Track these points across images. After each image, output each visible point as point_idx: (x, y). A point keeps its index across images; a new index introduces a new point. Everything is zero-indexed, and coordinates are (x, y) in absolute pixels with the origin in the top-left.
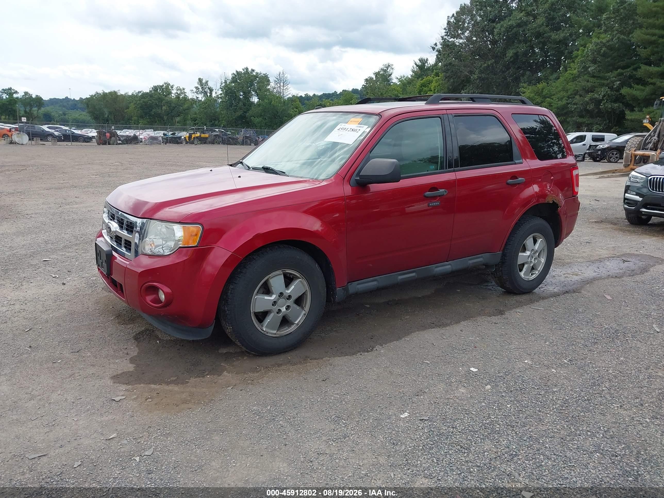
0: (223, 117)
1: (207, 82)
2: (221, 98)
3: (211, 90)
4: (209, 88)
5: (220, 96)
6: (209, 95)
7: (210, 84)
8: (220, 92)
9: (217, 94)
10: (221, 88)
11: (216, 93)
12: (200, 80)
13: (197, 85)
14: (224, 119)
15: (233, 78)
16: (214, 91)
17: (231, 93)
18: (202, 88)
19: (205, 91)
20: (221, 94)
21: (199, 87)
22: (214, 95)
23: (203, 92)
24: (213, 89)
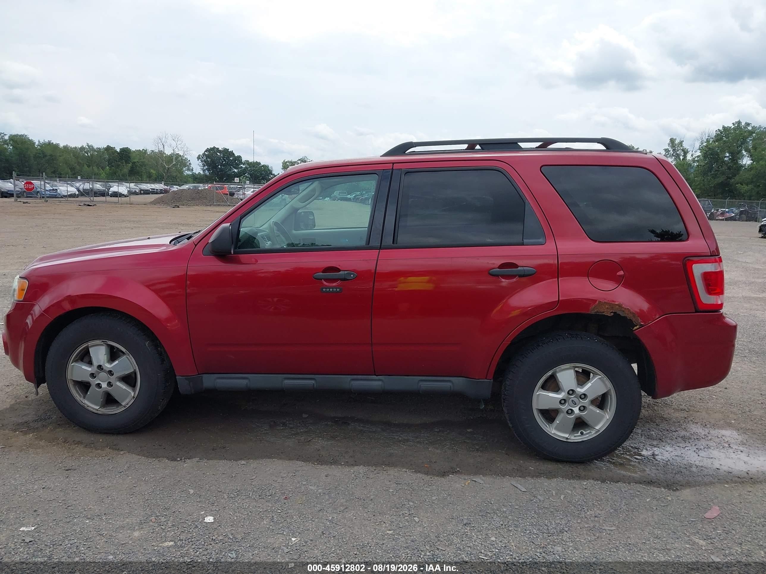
0: (697, 185)
1: (681, 143)
2: (698, 161)
3: (685, 152)
4: (683, 150)
5: (696, 159)
6: (682, 159)
7: (685, 145)
8: (698, 153)
9: (694, 157)
10: (700, 149)
11: (692, 155)
12: (672, 141)
13: (667, 147)
14: (698, 187)
15: (717, 135)
16: (691, 153)
17: (711, 154)
18: (674, 150)
19: (677, 154)
20: (698, 157)
21: (670, 150)
22: (689, 157)
23: (674, 154)
24: (689, 150)
